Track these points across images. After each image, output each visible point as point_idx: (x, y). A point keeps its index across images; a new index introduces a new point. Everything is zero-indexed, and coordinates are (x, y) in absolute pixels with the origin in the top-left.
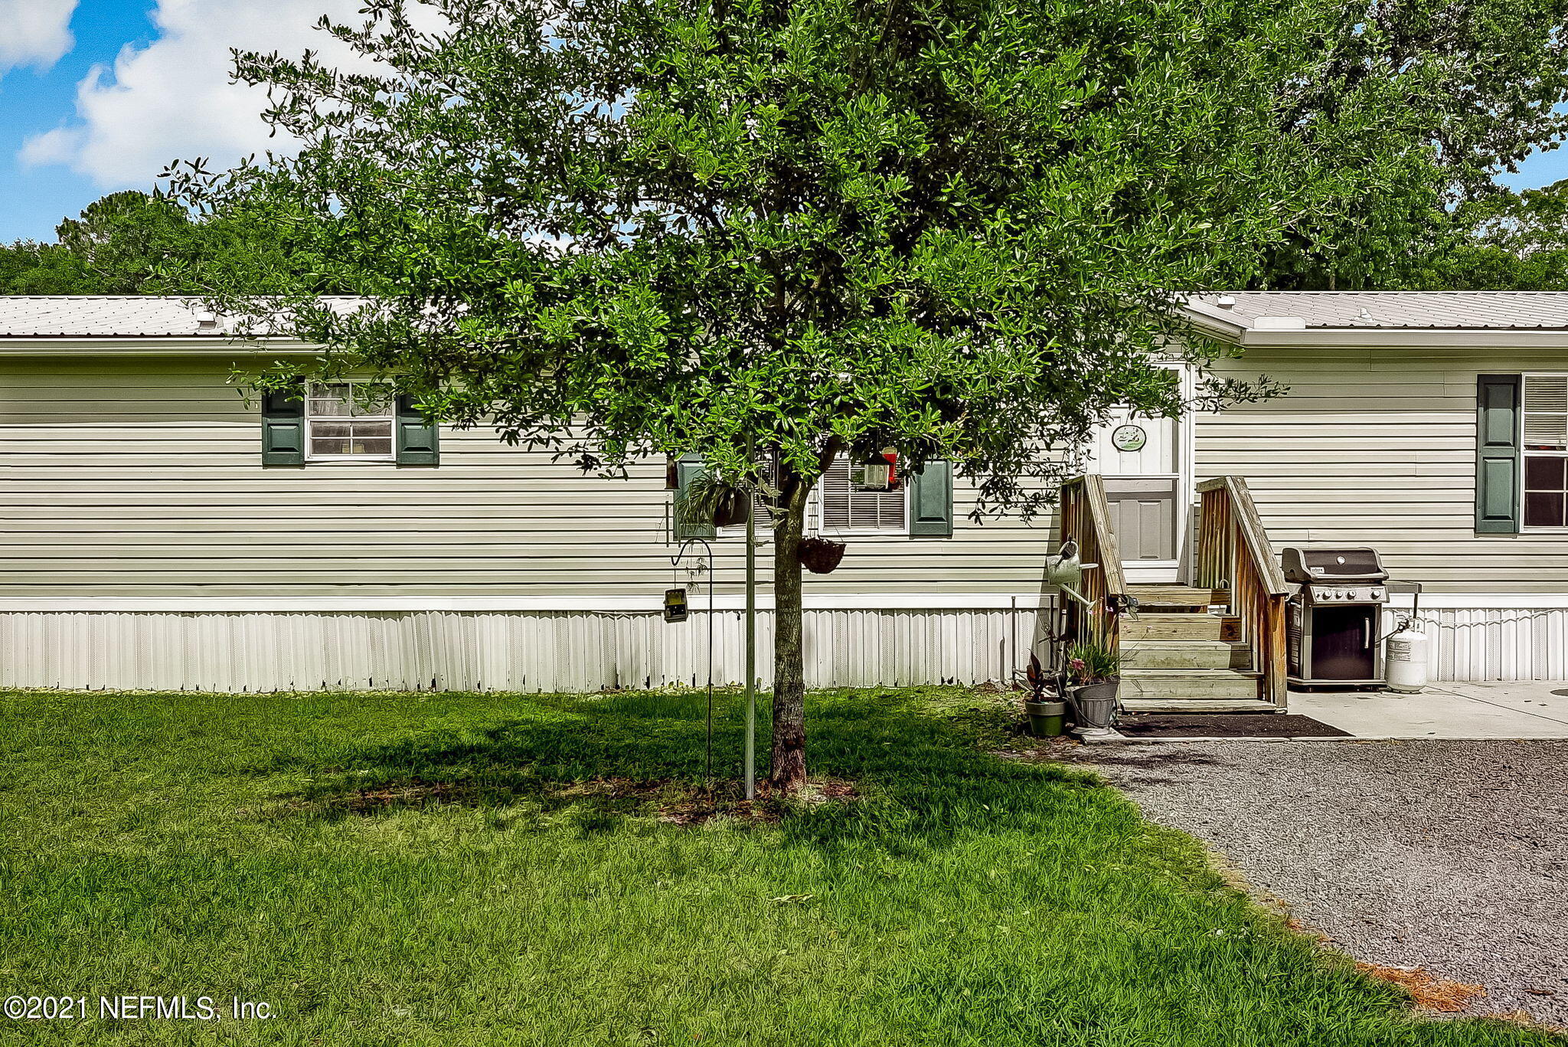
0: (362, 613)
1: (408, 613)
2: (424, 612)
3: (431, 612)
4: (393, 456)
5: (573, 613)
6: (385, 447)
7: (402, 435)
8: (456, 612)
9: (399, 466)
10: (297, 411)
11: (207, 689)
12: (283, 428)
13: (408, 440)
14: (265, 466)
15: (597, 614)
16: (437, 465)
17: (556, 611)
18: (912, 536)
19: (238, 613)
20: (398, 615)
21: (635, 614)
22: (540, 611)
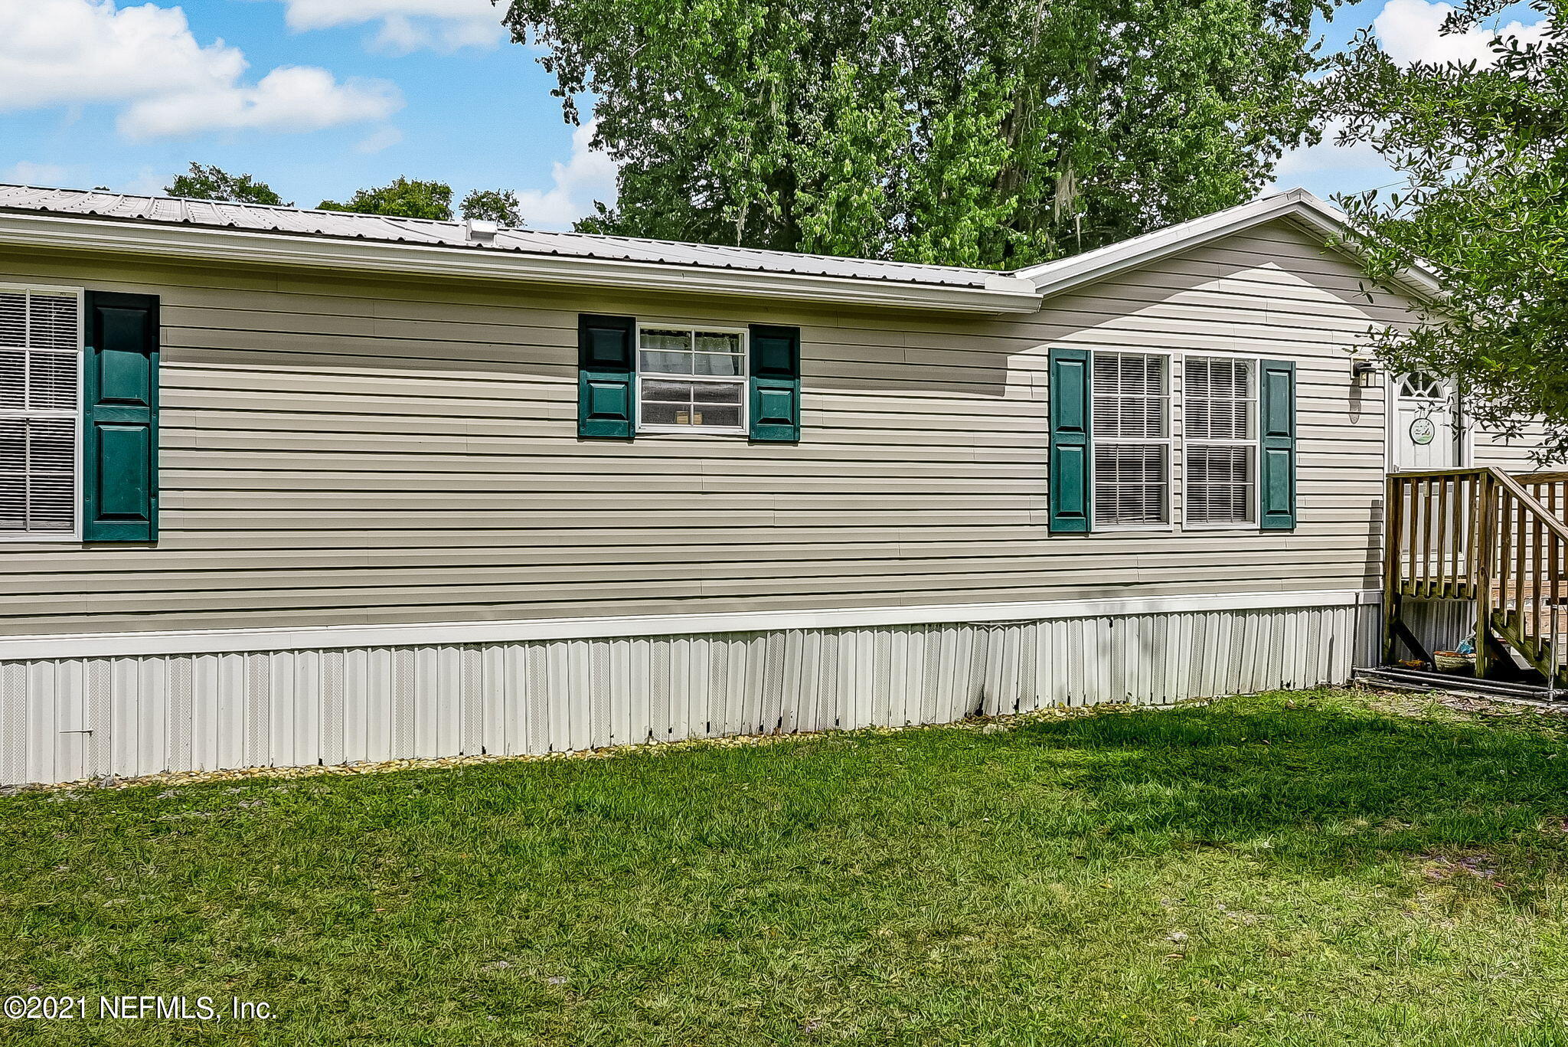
0: (706, 636)
1: (763, 633)
2: (783, 631)
3: (791, 630)
4: (746, 430)
5: (948, 625)
6: (733, 417)
7: (757, 403)
8: (819, 630)
9: (751, 442)
10: (626, 364)
11: (498, 753)
12: (606, 384)
13: (765, 409)
14: (581, 438)
15: (972, 626)
16: (795, 442)
17: (930, 625)
18: (1262, 530)
19: (543, 642)
20: (749, 636)
21: (1009, 624)
22: (913, 625)
